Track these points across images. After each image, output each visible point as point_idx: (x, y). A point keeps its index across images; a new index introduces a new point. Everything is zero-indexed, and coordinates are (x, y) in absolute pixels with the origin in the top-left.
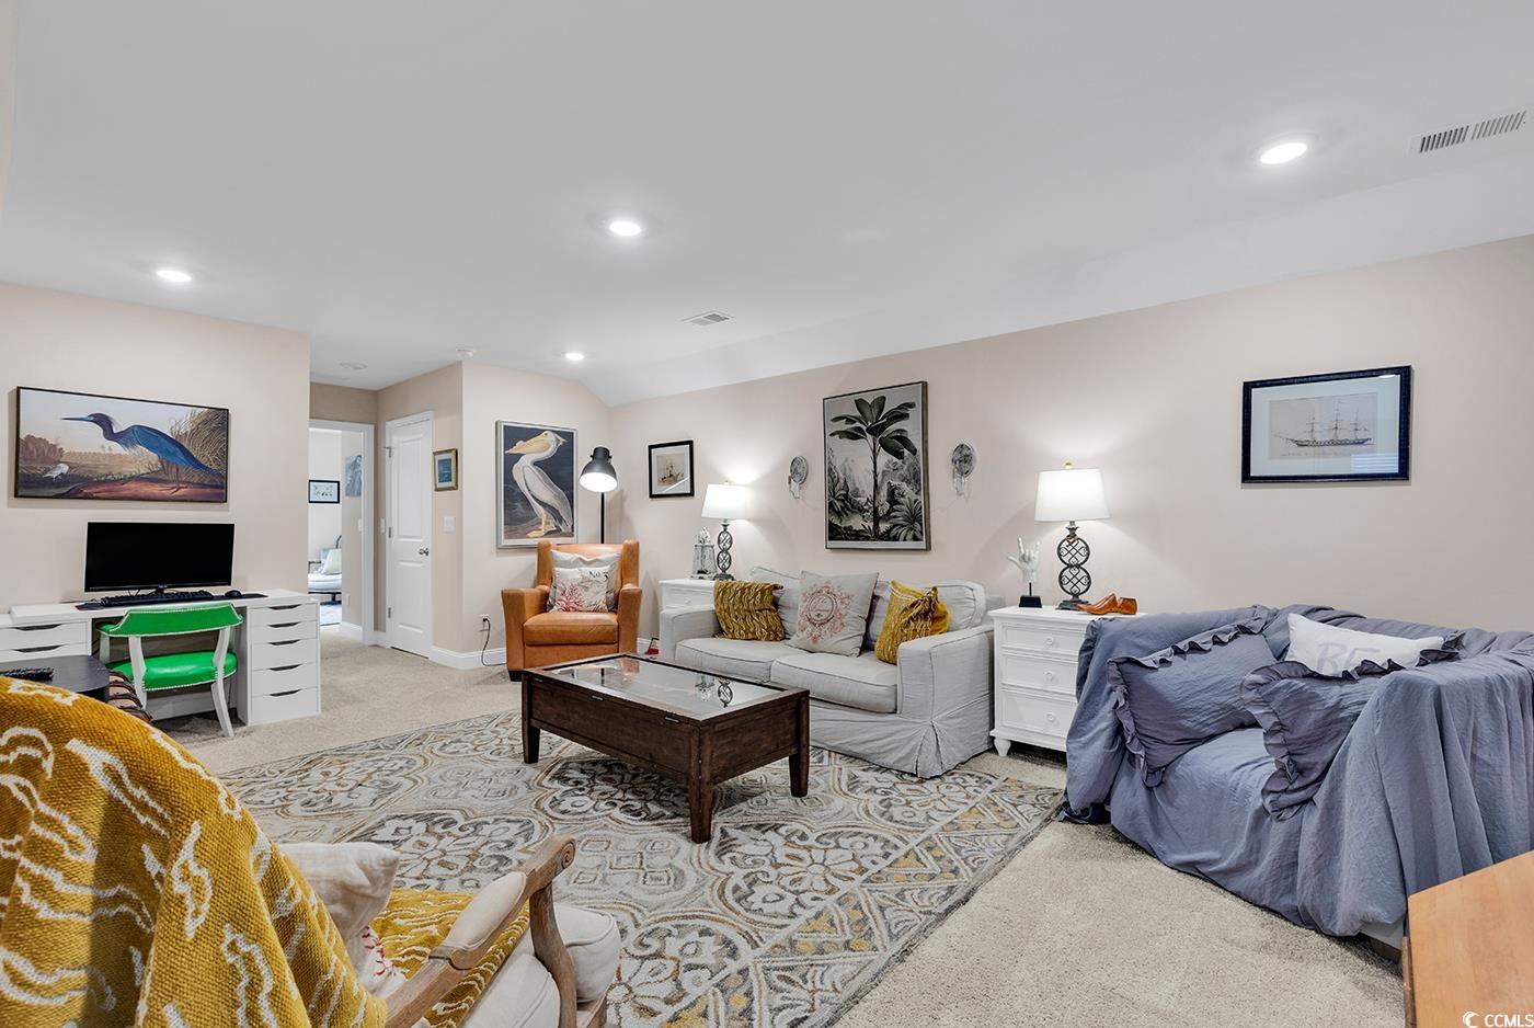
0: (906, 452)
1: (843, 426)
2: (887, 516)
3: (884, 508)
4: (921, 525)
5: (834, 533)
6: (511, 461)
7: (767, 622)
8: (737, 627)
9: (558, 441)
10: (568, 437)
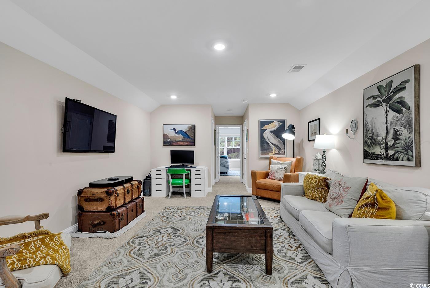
0: (404, 110)
1: (372, 101)
2: (393, 147)
3: (391, 142)
4: (412, 152)
5: (368, 156)
6: (263, 132)
7: (321, 194)
8: (309, 194)
9: (279, 124)
10: (283, 122)
